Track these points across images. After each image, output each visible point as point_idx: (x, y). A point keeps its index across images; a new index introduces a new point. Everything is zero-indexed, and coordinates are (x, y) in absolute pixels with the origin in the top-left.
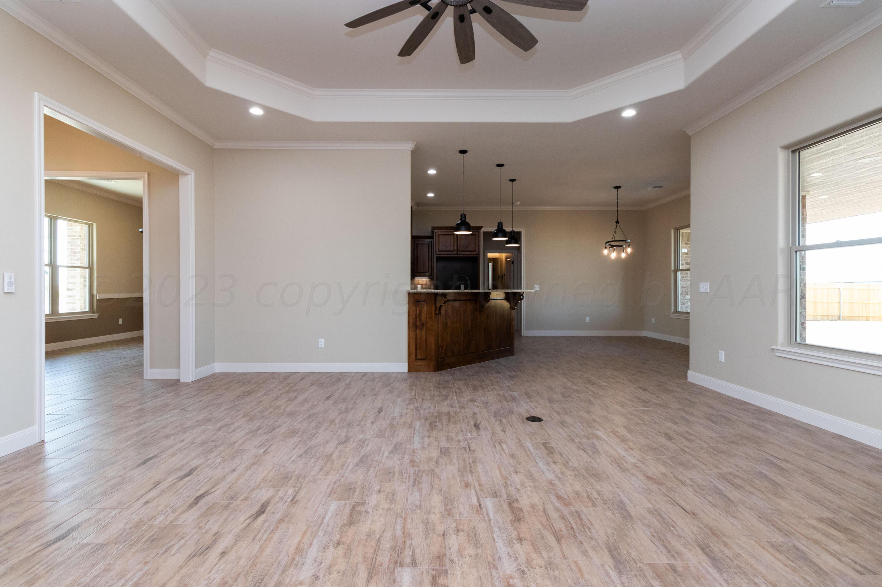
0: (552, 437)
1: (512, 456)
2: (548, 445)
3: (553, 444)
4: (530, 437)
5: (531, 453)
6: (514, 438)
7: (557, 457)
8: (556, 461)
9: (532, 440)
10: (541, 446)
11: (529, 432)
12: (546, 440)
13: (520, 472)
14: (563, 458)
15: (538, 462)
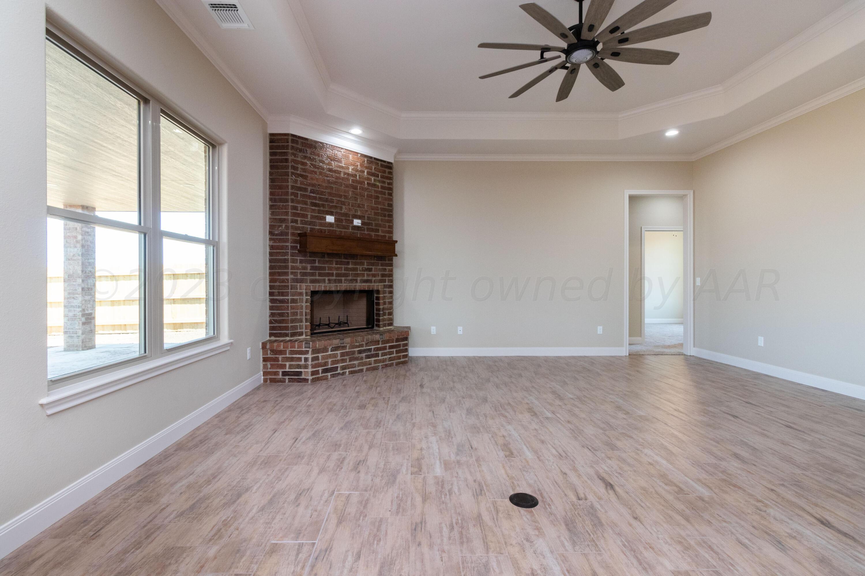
0: (501, 465)
1: (543, 442)
2: (508, 453)
3: (502, 454)
4: (528, 465)
5: (525, 444)
6: (547, 461)
7: (501, 441)
8: (502, 438)
9: (525, 459)
10: (515, 452)
11: (530, 473)
12: (508, 460)
13: (533, 430)
14: (495, 440)
15: (519, 437)
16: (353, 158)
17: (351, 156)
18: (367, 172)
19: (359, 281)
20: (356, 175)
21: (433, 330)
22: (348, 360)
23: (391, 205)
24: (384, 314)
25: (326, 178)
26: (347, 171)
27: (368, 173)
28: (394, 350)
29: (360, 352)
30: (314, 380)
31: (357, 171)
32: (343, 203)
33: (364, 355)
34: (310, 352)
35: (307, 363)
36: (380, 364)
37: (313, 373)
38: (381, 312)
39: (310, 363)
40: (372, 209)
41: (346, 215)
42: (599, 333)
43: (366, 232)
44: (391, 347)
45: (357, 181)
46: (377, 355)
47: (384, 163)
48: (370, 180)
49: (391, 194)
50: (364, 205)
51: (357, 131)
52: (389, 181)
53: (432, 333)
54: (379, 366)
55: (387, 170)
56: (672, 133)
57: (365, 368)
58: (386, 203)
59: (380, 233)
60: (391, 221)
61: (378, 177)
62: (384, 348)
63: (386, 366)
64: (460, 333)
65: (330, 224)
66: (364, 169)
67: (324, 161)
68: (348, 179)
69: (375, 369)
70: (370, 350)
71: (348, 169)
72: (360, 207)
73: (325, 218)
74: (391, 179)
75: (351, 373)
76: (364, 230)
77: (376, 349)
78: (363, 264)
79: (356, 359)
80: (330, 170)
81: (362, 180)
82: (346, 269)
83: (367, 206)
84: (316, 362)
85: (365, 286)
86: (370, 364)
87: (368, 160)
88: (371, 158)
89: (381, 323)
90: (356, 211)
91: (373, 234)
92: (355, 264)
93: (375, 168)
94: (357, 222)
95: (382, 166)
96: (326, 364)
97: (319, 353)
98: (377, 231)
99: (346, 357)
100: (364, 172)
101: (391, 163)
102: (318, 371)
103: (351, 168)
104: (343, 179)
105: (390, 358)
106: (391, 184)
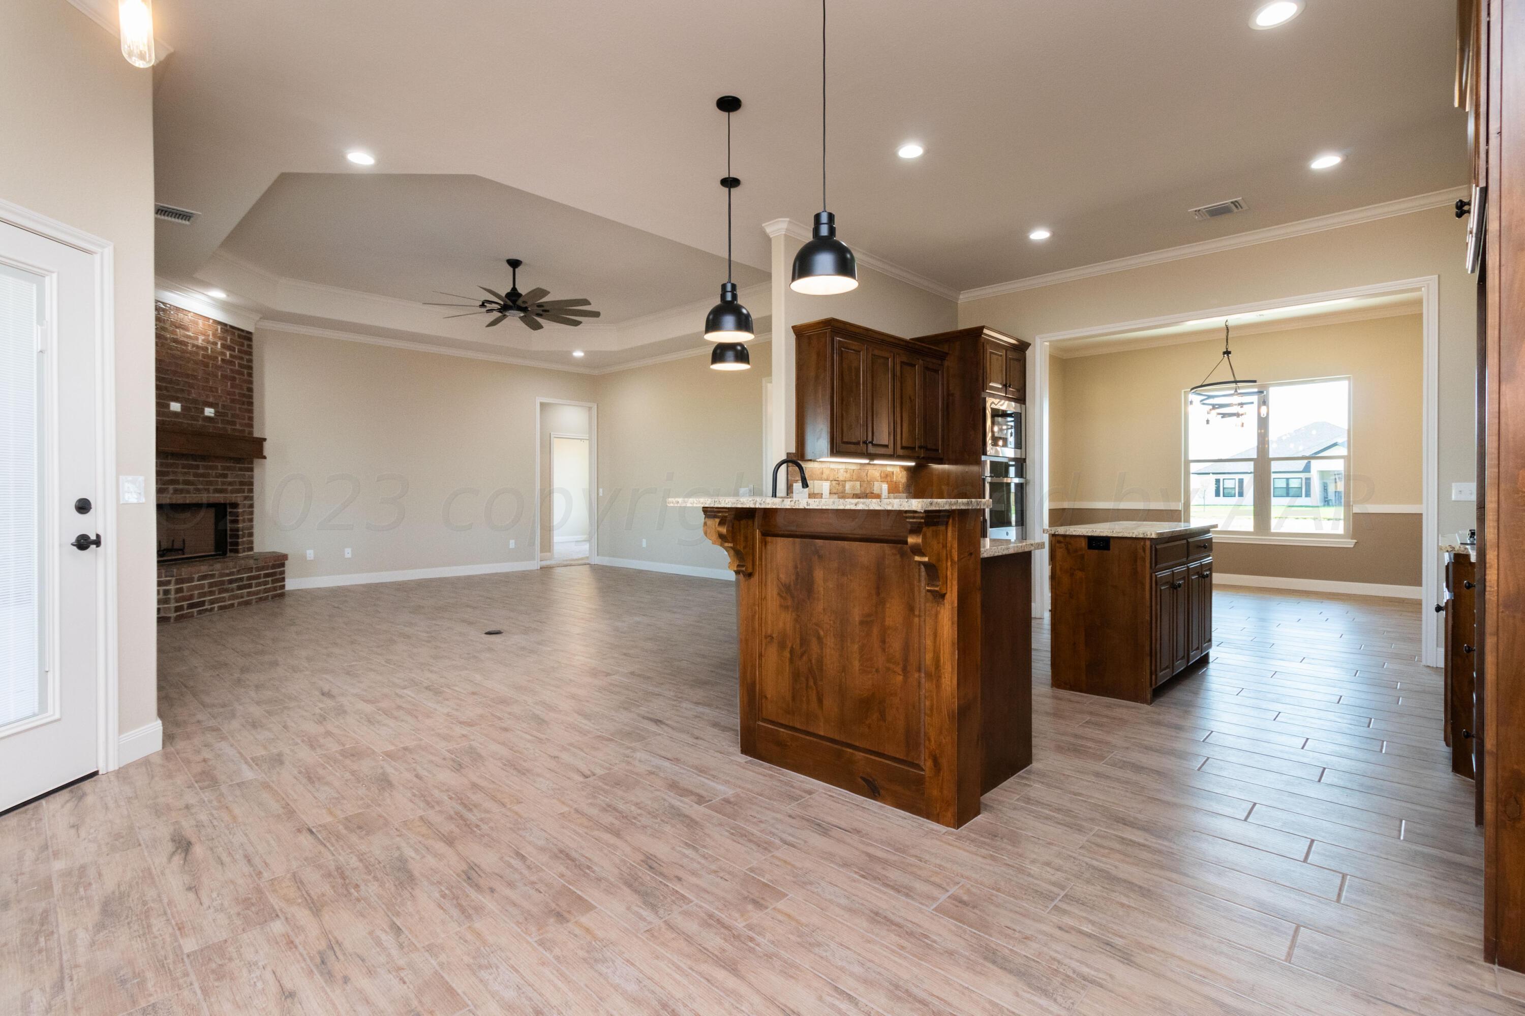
16: (204, 324)
17: (200, 322)
18: (221, 344)
19: (211, 491)
20: (207, 348)
21: (310, 554)
22: (217, 592)
23: (250, 390)
24: (243, 536)
25: (169, 351)
26: (195, 342)
27: (223, 346)
28: (270, 579)
29: (231, 582)
30: (179, 619)
31: (208, 342)
32: (191, 386)
33: (234, 585)
34: (173, 582)
35: (169, 596)
36: (254, 597)
37: (178, 609)
38: (241, 533)
39: (172, 596)
40: (229, 395)
41: (195, 401)
42: (511, 547)
43: (220, 425)
44: (266, 575)
45: (208, 355)
46: (250, 586)
47: (242, 333)
48: (225, 355)
49: (250, 375)
50: (217, 389)
51: (219, 294)
52: (247, 357)
53: (308, 559)
54: (252, 600)
55: (246, 343)
56: (578, 354)
57: (236, 602)
58: (245, 386)
59: (238, 427)
60: (251, 411)
61: (235, 351)
62: (258, 577)
63: (261, 599)
64: (349, 556)
65: (175, 414)
66: (216, 340)
67: (167, 328)
68: (197, 354)
69: (247, 603)
70: (241, 579)
71: (197, 339)
72: (212, 391)
73: (168, 406)
74: (250, 354)
75: (221, 608)
76: (217, 423)
77: (249, 578)
78: (216, 468)
79: (226, 591)
80: (175, 341)
81: (215, 355)
82: (196, 475)
83: (222, 390)
84: (181, 595)
85: (219, 498)
86: (242, 597)
87: (221, 328)
88: (225, 325)
89: (240, 547)
90: (207, 396)
91: (229, 427)
92: (206, 467)
93: (231, 339)
94: (209, 412)
95: (239, 336)
96: (191, 597)
97: (183, 583)
98: (234, 423)
99: (214, 589)
100: (216, 344)
101: (250, 333)
102: (182, 606)
103: (201, 338)
104: (191, 353)
105: (265, 589)
106: (250, 361)
